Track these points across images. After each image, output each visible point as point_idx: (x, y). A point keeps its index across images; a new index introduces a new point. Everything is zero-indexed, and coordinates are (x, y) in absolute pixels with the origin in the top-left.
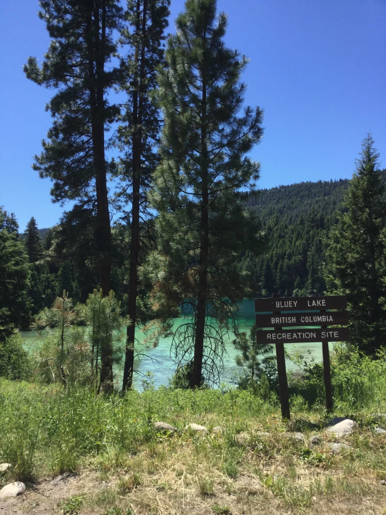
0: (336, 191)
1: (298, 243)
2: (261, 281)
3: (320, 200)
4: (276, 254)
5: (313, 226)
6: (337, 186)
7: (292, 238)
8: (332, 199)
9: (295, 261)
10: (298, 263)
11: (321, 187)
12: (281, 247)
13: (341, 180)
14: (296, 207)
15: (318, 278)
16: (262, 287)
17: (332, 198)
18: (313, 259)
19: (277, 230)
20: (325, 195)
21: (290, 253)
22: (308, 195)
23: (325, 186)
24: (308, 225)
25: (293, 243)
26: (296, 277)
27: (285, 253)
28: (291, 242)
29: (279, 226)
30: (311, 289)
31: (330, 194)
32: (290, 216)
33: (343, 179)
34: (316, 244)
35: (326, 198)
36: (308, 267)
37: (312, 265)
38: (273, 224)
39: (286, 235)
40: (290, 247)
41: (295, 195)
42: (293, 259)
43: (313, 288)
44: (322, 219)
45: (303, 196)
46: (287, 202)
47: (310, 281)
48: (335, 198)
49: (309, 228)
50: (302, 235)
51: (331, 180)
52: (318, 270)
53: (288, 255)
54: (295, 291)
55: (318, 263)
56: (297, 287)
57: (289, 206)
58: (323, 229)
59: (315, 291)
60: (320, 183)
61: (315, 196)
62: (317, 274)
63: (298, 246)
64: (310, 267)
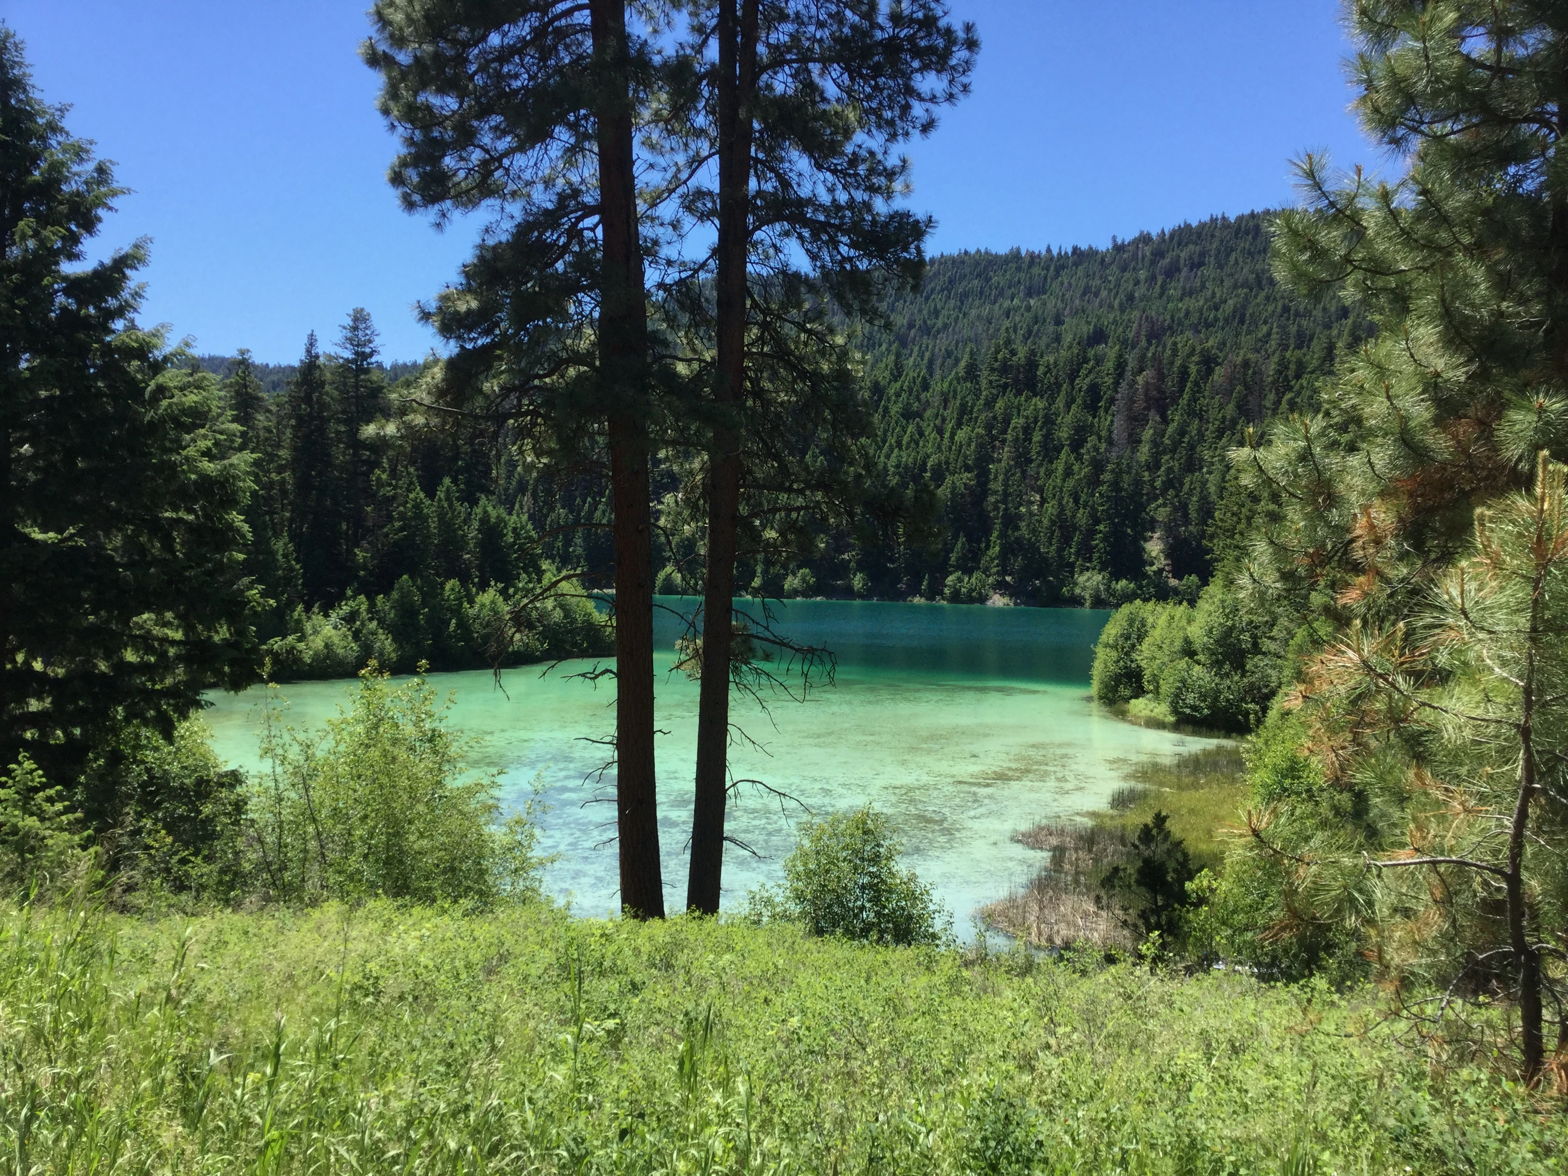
0: (1062, 283)
1: (961, 435)
2: (848, 548)
3: (1017, 309)
4: (897, 466)
5: (1005, 387)
6: (1063, 267)
7: (944, 420)
8: (1050, 305)
9: (954, 488)
10: (963, 495)
11: (1019, 269)
12: (913, 445)
13: (1075, 249)
14: (945, 326)
15: (1018, 540)
16: (853, 564)
17: (1052, 304)
18: (1006, 484)
19: (898, 395)
20: (1029, 294)
21: (940, 463)
22: (981, 293)
23: (1030, 267)
24: (991, 382)
25: (947, 435)
26: (956, 537)
27: (924, 463)
28: (940, 431)
29: (905, 382)
30: (998, 573)
31: (1045, 293)
32: (927, 355)
33: (1084, 247)
34: (1016, 440)
35: (1032, 302)
36: (990, 508)
37: (1004, 501)
38: (887, 374)
39: (925, 410)
40: (939, 447)
41: (942, 290)
42: (949, 480)
43: (1004, 572)
44: (1032, 364)
45: (965, 296)
46: (920, 311)
47: (997, 548)
48: (1060, 304)
49: (994, 391)
50: (971, 412)
51: (1049, 250)
52: (1020, 517)
53: (933, 469)
54: (950, 580)
55: (1020, 495)
56: (957, 568)
57: (925, 322)
58: (1035, 395)
59: (1008, 578)
60: (1015, 255)
61: (1001, 294)
62: (1017, 528)
63: (961, 446)
64: (996, 509)
